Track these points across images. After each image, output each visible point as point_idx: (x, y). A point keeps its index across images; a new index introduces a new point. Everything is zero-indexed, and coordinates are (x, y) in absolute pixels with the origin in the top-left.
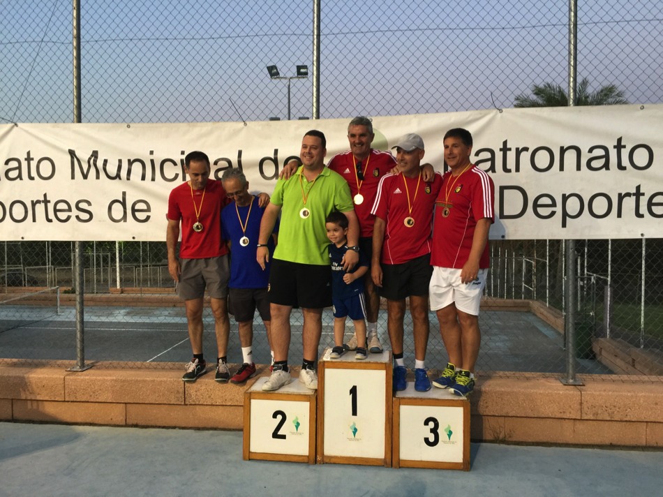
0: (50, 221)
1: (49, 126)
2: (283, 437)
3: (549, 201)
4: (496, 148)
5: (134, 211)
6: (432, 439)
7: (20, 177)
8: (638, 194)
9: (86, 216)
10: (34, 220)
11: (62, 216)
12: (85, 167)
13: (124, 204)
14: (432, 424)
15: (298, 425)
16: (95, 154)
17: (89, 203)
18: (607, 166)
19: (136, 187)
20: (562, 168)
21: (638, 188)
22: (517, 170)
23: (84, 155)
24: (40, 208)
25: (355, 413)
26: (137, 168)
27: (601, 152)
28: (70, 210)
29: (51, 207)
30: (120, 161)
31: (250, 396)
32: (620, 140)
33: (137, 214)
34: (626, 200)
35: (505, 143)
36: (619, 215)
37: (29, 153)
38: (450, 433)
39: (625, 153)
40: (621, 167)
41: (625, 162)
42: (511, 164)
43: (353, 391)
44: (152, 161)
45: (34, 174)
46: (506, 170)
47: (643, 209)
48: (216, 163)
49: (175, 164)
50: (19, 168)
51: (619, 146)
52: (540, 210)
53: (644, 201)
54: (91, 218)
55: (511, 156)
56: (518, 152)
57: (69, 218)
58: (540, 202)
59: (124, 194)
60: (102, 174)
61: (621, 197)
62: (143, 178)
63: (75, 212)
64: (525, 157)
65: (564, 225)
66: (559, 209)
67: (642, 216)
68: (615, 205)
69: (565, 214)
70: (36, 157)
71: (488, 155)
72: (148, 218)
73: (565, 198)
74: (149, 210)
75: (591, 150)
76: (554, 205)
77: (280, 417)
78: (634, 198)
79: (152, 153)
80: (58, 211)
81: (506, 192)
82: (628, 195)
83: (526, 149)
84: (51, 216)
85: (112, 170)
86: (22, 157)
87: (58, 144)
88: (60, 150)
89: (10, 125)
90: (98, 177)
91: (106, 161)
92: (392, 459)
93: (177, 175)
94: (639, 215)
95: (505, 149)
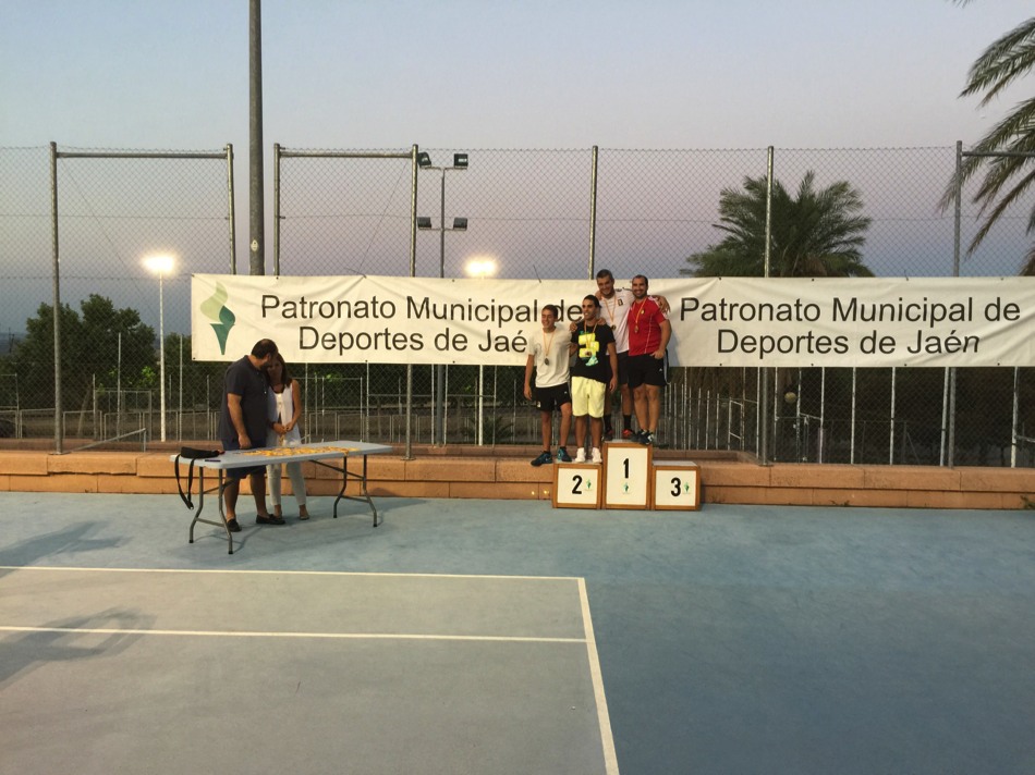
0: (388, 348)
1: (392, 279)
2: (580, 493)
3: (751, 341)
4: (717, 303)
5: (454, 342)
6: (676, 492)
7: (366, 315)
8: (810, 337)
9: (418, 346)
10: (376, 348)
11: (400, 345)
12: (419, 310)
13: (447, 337)
14: (676, 483)
15: (589, 485)
16: (426, 300)
17: (421, 336)
18: (789, 318)
19: (457, 325)
20: (760, 319)
21: (810, 333)
22: (731, 319)
23: (419, 301)
24: (381, 340)
25: (627, 476)
26: (458, 311)
27: (786, 309)
28: (406, 340)
29: (390, 339)
30: (445, 306)
31: (559, 466)
32: (798, 301)
33: (457, 345)
34: (802, 341)
35: (723, 300)
36: (798, 351)
37: (374, 298)
38: (687, 488)
39: (802, 310)
40: (799, 319)
41: (802, 316)
42: (727, 315)
43: (626, 462)
44: (470, 307)
45: (378, 313)
46: (724, 319)
47: (813, 348)
48: (518, 309)
49: (487, 308)
50: (366, 308)
51: (798, 305)
52: (747, 347)
53: (814, 342)
54: (422, 345)
55: (727, 309)
56: (732, 307)
57: (405, 347)
58: (746, 341)
59: (447, 330)
60: (431, 315)
61: (799, 339)
62: (463, 318)
63: (409, 342)
64: (736, 310)
65: (761, 357)
66: (758, 346)
67: (812, 352)
68: (795, 345)
69: (762, 350)
70: (380, 300)
71: (711, 308)
72: (465, 347)
73: (762, 339)
74: (466, 341)
75: (779, 307)
76: (755, 343)
77: (577, 480)
78: (807, 340)
79: (470, 300)
80: (396, 342)
81: (723, 334)
82: (803, 337)
83: (737, 305)
84: (390, 344)
85: (440, 312)
86: (369, 301)
87: (397, 291)
88: (400, 296)
89: (360, 277)
90: (428, 317)
91: (435, 306)
92: (651, 505)
93: (487, 317)
94: (810, 351)
95: (723, 304)
